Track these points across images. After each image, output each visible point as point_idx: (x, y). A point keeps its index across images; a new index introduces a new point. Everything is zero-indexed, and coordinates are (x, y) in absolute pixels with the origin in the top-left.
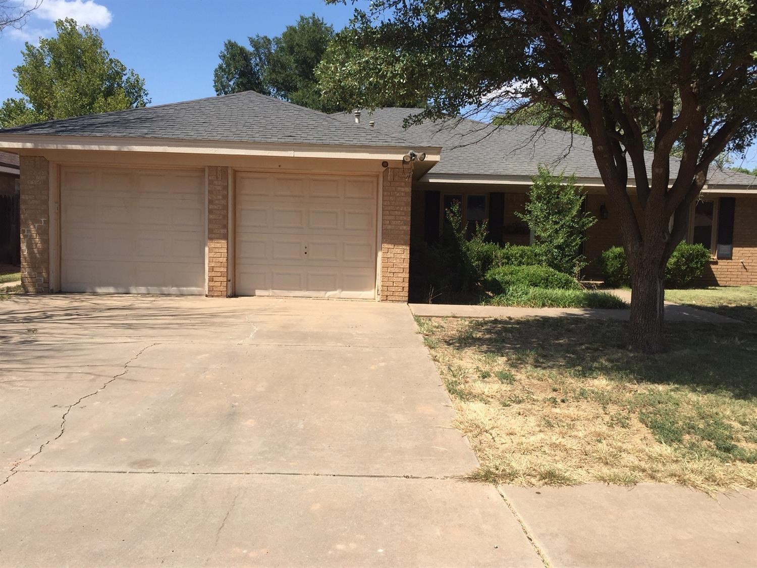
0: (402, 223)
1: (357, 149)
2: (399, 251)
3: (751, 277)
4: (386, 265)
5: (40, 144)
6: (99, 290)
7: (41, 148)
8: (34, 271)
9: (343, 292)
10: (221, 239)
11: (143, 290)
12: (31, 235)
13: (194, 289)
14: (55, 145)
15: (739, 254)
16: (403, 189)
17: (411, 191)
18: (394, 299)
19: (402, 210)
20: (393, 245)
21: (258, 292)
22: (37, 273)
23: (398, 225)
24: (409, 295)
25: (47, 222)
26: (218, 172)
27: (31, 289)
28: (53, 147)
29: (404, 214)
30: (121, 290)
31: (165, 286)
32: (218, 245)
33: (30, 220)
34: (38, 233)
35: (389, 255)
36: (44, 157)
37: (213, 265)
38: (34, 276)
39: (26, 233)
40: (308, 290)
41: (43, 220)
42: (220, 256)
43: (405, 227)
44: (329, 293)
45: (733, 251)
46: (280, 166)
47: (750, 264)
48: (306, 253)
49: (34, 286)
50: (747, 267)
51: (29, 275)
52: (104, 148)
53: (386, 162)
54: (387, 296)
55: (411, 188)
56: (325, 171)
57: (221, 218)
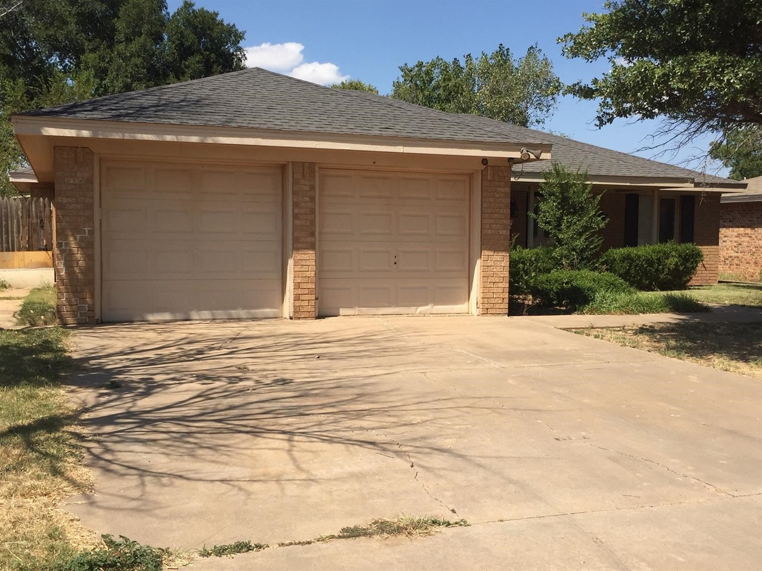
0: (501, 227)
1: (469, 145)
2: (499, 258)
3: (710, 275)
4: (486, 274)
5: (100, 132)
6: (151, 318)
7: (101, 137)
8: (75, 297)
9: (436, 307)
10: (308, 249)
11: (206, 314)
12: (70, 250)
13: (268, 311)
14: (120, 134)
16: (502, 190)
17: (510, 191)
18: (494, 312)
19: (501, 212)
20: (493, 252)
21: (342, 311)
22: (80, 299)
23: (498, 230)
24: (509, 306)
25: (92, 233)
26: (305, 169)
27: (70, 320)
28: (117, 136)
29: (503, 217)
30: (179, 316)
31: (235, 308)
32: (306, 257)
33: (68, 230)
34: (80, 247)
35: (489, 263)
36: (88, 148)
37: (299, 281)
38: (75, 303)
39: (63, 247)
40: (397, 307)
41: (87, 229)
42: (307, 270)
43: (504, 232)
44: (421, 309)
46: (374, 163)
47: (708, 262)
48: (395, 263)
49: (74, 316)
50: (706, 266)
51: (68, 301)
52: (184, 139)
53: (486, 159)
54: (488, 309)
55: (510, 189)
56: (421, 169)
57: (308, 224)
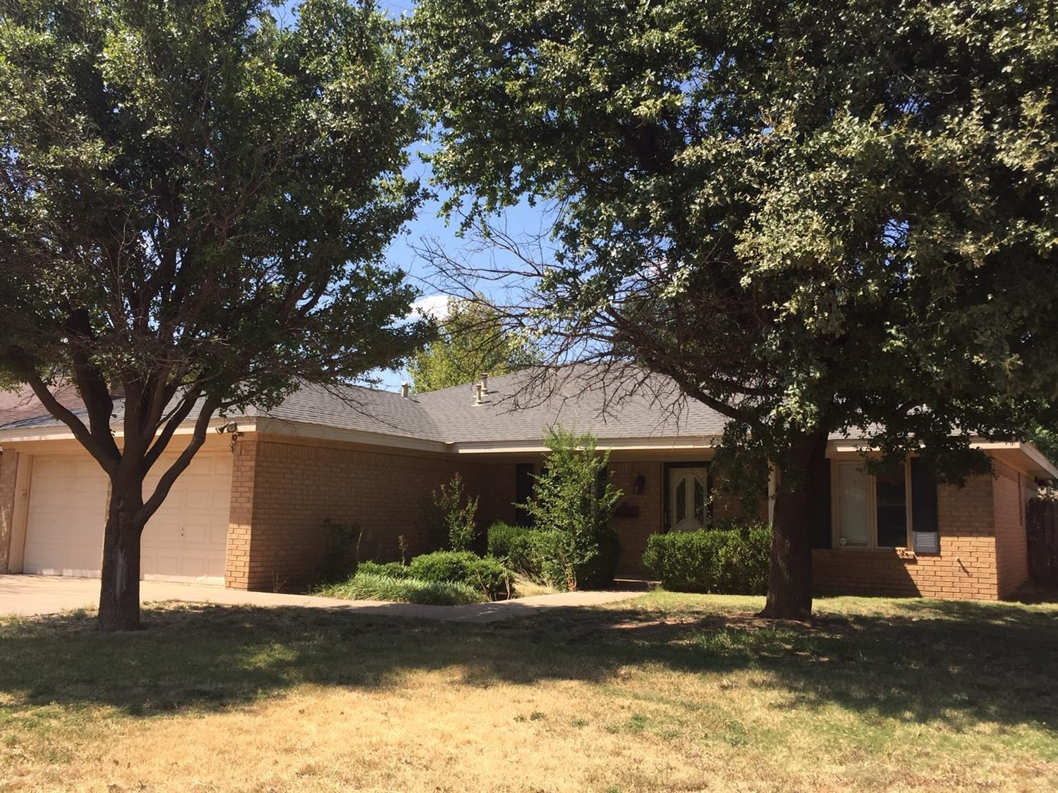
0: (246, 500)
2: (246, 532)
3: (980, 586)
4: (231, 547)
9: (209, 578)
12: (2, 520)
15: (954, 548)
18: (236, 586)
20: (238, 525)
23: (243, 503)
24: (249, 581)
25: (11, 508)
33: (3, 506)
34: (6, 518)
35: (234, 536)
40: (181, 575)
41: (9, 506)
43: (248, 505)
44: (198, 579)
45: (941, 543)
47: (974, 564)
48: (182, 535)
50: (969, 570)
54: (230, 582)
